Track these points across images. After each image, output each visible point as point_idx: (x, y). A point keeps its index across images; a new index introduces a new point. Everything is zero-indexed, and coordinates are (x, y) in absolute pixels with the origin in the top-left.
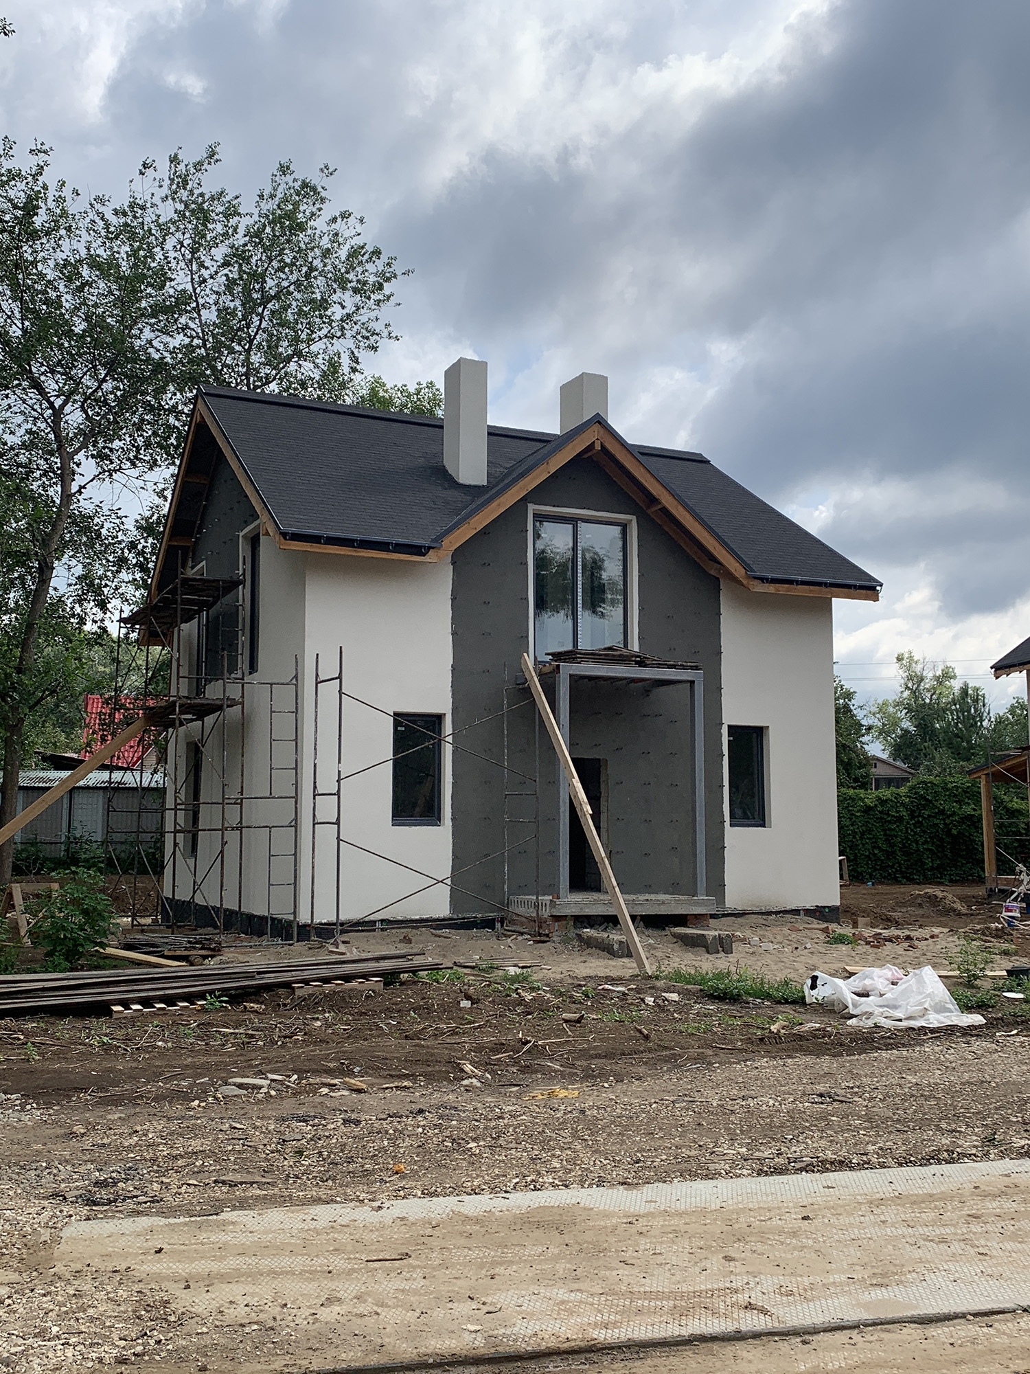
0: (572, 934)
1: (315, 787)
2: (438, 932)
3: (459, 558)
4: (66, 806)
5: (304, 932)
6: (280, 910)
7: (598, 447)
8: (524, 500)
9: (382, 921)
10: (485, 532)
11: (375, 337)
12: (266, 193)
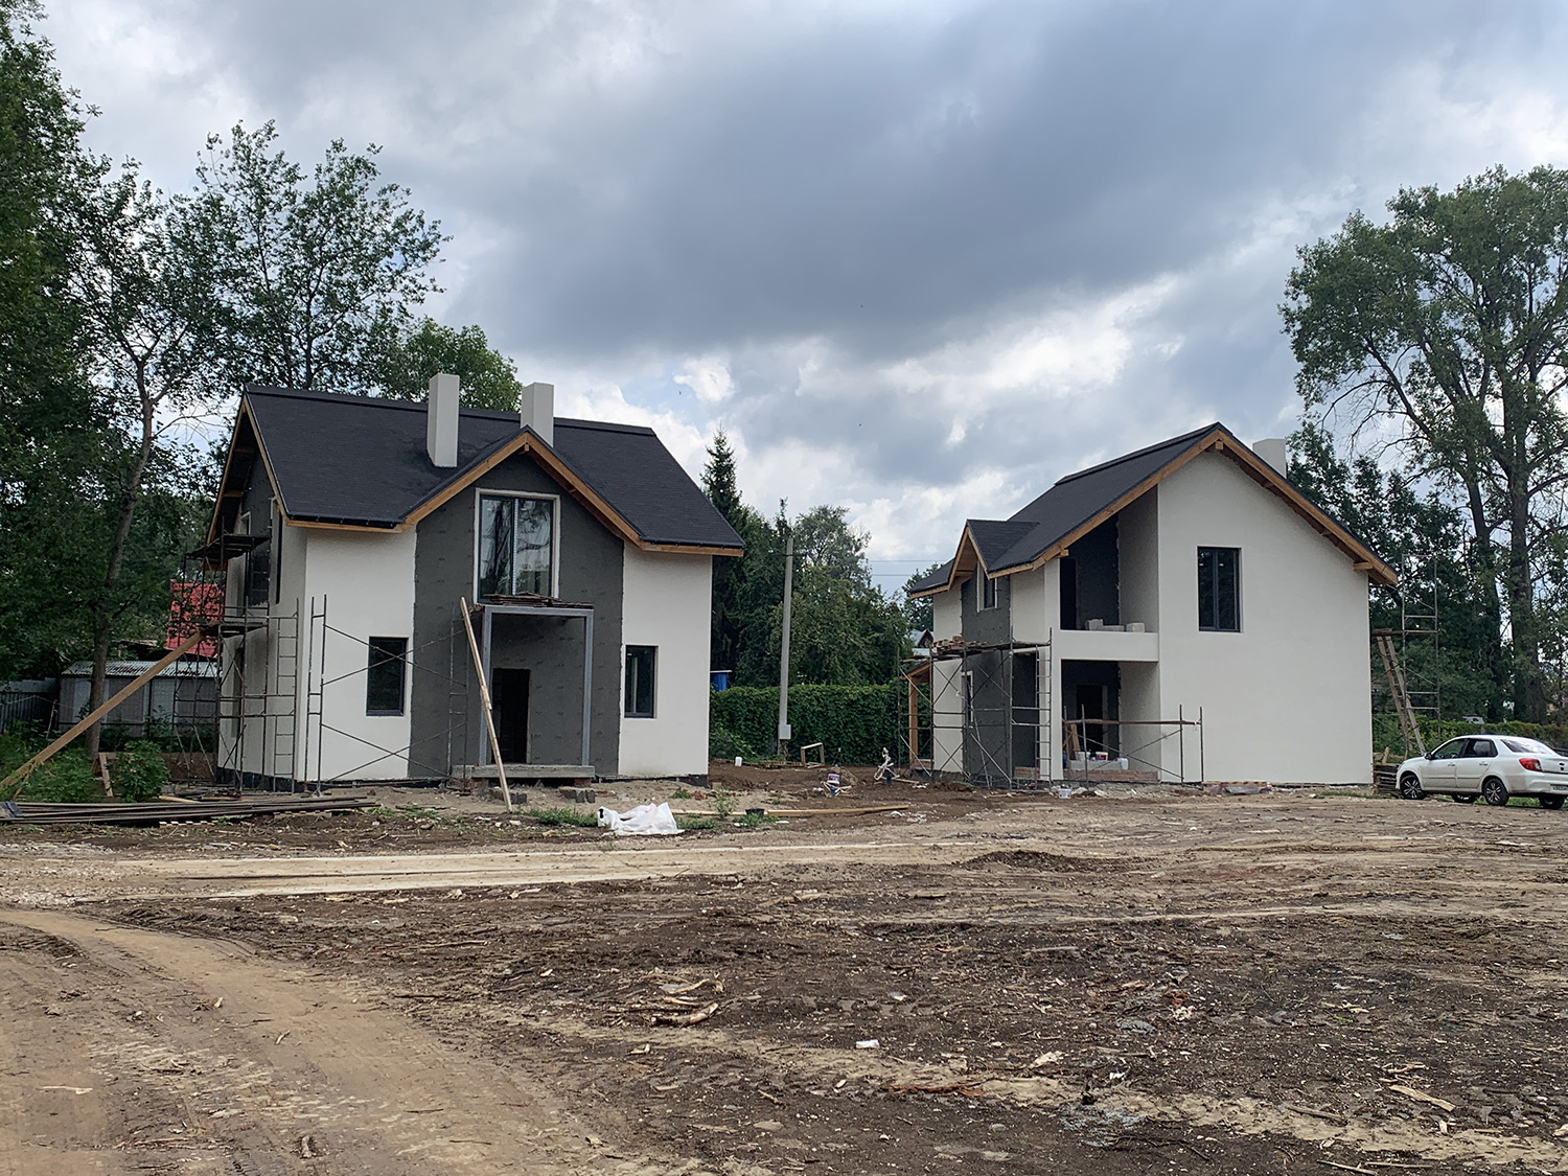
0: (487, 789)
1: (309, 690)
2: (398, 789)
3: (421, 527)
4: (147, 692)
5: (300, 787)
6: (282, 771)
7: (527, 449)
8: (473, 485)
9: (357, 781)
10: (441, 509)
11: (421, 291)
12: (323, 168)
